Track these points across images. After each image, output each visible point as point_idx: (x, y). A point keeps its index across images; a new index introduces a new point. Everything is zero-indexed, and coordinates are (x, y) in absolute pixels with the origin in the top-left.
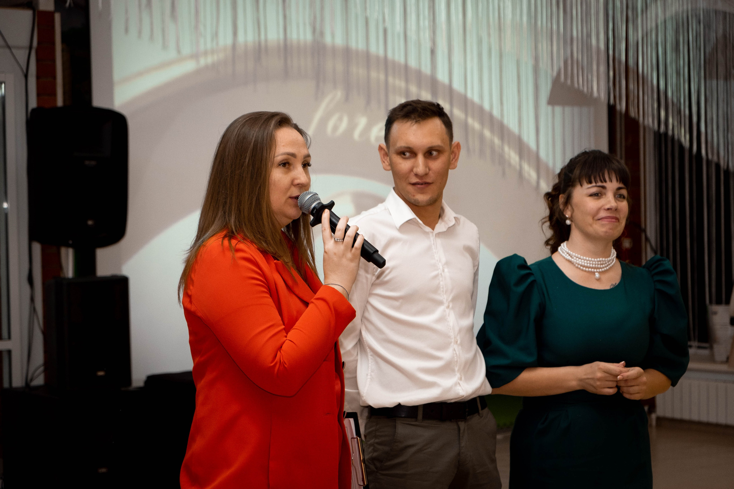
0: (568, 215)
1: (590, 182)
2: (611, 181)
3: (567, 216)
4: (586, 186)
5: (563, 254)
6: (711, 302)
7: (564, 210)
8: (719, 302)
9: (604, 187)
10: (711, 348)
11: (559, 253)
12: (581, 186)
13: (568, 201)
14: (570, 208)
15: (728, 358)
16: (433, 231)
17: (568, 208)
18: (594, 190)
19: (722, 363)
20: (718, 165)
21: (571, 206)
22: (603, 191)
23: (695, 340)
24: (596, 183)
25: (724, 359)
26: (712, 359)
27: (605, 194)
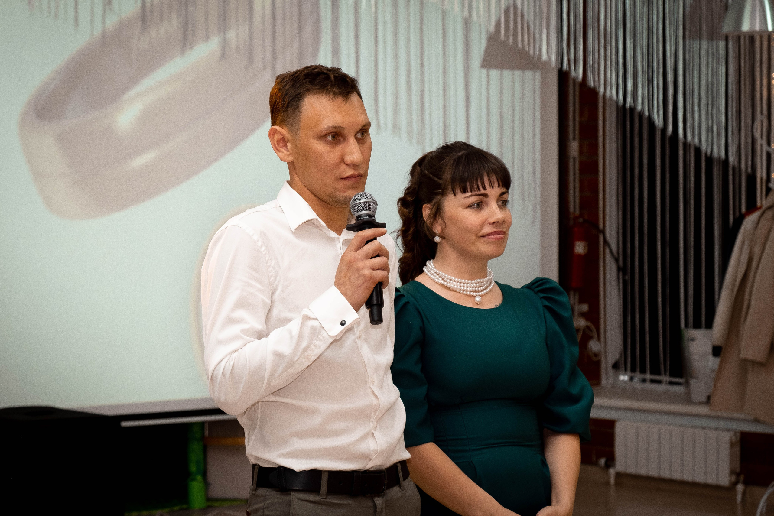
0: (437, 229)
1: (464, 191)
2: (493, 187)
3: (436, 232)
4: (460, 195)
5: (432, 276)
6: (687, 326)
7: (432, 224)
8: (697, 325)
9: (485, 195)
10: (687, 384)
11: (426, 275)
12: (455, 195)
13: (438, 212)
14: (440, 221)
15: (709, 398)
16: (339, 237)
17: (437, 222)
18: (473, 200)
19: (701, 403)
20: (698, 150)
21: (443, 219)
22: (484, 199)
23: (665, 375)
24: (471, 192)
25: (704, 399)
26: (688, 399)
27: (487, 204)
